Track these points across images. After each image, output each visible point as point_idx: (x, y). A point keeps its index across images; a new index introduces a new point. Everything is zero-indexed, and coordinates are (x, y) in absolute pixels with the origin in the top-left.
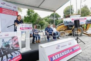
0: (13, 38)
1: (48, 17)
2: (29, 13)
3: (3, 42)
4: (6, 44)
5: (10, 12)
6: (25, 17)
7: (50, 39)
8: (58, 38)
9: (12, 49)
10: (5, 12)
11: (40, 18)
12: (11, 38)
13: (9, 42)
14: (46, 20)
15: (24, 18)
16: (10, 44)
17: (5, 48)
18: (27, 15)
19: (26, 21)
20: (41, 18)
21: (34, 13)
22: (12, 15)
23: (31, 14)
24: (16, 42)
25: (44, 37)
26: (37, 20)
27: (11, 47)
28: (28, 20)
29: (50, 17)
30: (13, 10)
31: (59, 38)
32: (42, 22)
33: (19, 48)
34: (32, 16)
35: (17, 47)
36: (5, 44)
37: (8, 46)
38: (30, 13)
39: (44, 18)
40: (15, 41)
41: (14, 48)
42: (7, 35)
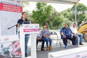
0: (14, 43)
1: (69, 11)
2: (39, 6)
3: (2, 48)
4: (6, 50)
5: (12, 8)
6: (34, 12)
7: (68, 44)
8: (81, 44)
9: (12, 56)
10: (6, 8)
11: (56, 12)
12: (11, 43)
13: (9, 48)
14: (65, 15)
15: (32, 13)
16: (10, 50)
17: (4, 55)
18: (37, 9)
19: (35, 17)
20: (58, 12)
21: (47, 6)
22: (15, 11)
23: (43, 7)
24: (18, 48)
25: (58, 42)
26: (51, 15)
27: (11, 55)
28: (38, 15)
29: (71, 10)
30: (16, 6)
31: (83, 43)
32: (59, 19)
33: (21, 55)
34: (44, 10)
35: (18, 55)
36: (4, 50)
37: (7, 53)
38: (41, 5)
39: (62, 12)
40: (16, 46)
41: (15, 56)
42: (7, 39)
